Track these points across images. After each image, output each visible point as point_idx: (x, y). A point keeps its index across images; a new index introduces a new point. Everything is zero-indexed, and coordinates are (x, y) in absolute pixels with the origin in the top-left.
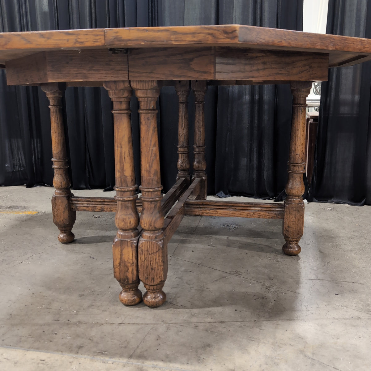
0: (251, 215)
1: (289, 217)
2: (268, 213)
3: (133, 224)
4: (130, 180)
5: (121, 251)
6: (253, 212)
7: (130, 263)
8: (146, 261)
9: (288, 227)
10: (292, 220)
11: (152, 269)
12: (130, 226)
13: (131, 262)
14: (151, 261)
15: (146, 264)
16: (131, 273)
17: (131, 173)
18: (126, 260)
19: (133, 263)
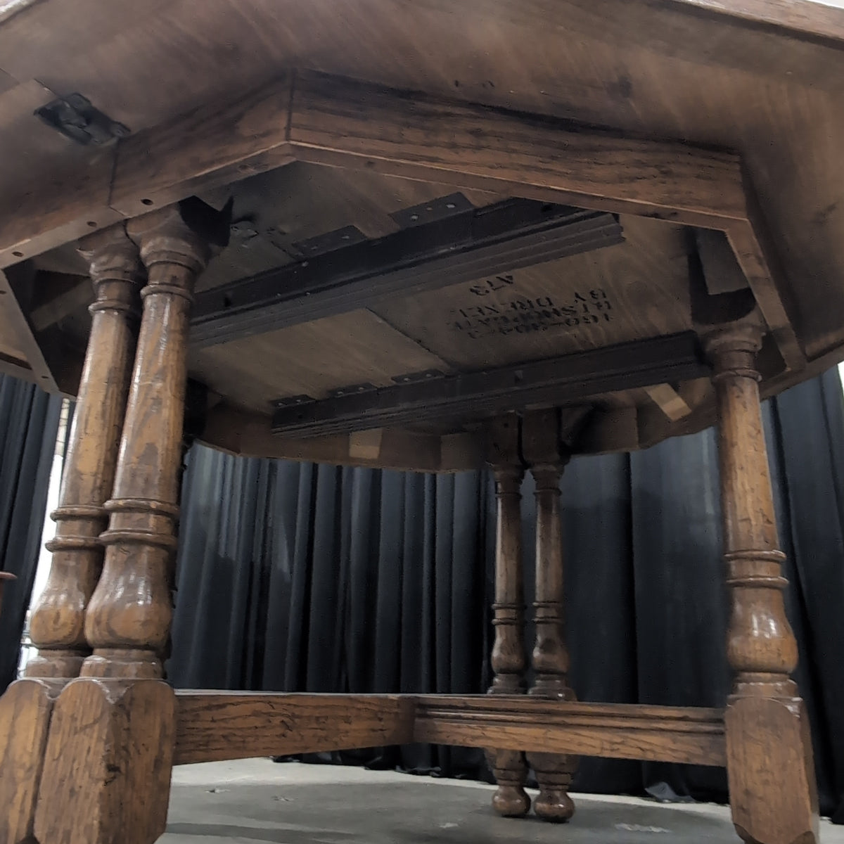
0: (616, 747)
1: (745, 753)
2: (674, 742)
3: (64, 625)
4: (90, 486)
5: (14, 718)
6: (621, 737)
7: (22, 766)
8: (62, 758)
9: (747, 793)
10: (756, 766)
11: (72, 792)
12: (55, 630)
13: (28, 765)
14: (74, 761)
15: (60, 769)
16: (18, 807)
17: (98, 466)
18: (17, 758)
19: (30, 768)
